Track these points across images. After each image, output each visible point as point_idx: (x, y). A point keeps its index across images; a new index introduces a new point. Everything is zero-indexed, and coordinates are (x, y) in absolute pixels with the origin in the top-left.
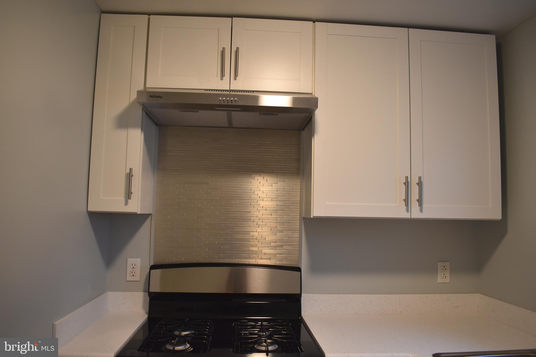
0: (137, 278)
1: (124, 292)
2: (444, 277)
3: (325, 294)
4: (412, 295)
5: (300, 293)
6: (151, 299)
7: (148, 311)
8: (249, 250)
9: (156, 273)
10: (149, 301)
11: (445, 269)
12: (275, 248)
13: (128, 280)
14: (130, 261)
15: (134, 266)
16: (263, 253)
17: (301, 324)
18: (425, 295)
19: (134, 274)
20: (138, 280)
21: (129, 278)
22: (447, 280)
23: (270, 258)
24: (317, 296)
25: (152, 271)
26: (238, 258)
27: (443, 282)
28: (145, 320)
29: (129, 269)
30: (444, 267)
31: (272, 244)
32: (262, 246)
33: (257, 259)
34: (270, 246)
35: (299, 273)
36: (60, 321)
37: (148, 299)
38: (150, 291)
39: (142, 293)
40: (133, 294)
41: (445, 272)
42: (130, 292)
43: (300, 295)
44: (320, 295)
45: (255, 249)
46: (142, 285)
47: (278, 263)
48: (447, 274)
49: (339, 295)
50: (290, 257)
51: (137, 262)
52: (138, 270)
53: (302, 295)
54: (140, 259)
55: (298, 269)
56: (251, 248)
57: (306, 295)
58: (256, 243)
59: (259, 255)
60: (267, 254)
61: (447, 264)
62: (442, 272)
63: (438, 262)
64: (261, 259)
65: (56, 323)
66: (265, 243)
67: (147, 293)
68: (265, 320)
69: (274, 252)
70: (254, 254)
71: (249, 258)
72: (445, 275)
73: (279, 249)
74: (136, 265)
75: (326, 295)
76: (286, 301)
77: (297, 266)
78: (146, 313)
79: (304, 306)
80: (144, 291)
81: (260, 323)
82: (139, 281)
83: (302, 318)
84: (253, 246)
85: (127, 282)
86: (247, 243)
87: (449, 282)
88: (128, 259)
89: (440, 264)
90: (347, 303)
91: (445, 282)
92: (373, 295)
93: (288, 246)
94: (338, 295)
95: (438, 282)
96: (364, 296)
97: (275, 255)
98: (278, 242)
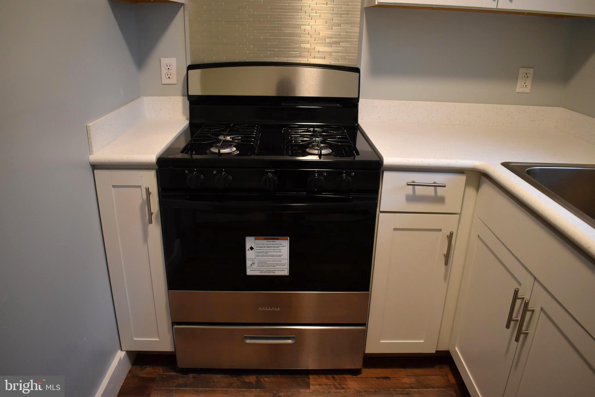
0: (174, 80)
1: (160, 97)
2: (525, 86)
3: (385, 99)
4: (485, 104)
5: (357, 97)
6: (191, 103)
7: (189, 118)
8: (300, 47)
9: (195, 74)
10: (190, 106)
11: (527, 77)
12: (331, 44)
13: (163, 83)
14: (165, 61)
15: (169, 67)
16: (316, 51)
17: (357, 131)
18: (499, 106)
19: (170, 76)
20: (175, 82)
21: (165, 81)
22: (528, 90)
23: (325, 56)
24: (376, 102)
25: (189, 71)
26: (287, 57)
27: (522, 92)
28: (187, 125)
29: (164, 71)
30: (526, 74)
31: (328, 40)
32: (316, 42)
33: (310, 57)
34: (325, 43)
35: (358, 74)
36: (94, 123)
37: (188, 103)
38: (190, 94)
39: (180, 97)
40: (171, 99)
41: (526, 80)
42: (168, 97)
43: (357, 100)
44: (380, 100)
45: (307, 46)
46: (180, 87)
47: (333, 63)
48: (529, 83)
49: (402, 101)
50: (347, 56)
51: (173, 62)
52: (173, 72)
53: (360, 100)
54: (175, 58)
55: (357, 70)
56: (303, 45)
57: (365, 100)
58: (308, 38)
59: (311, 53)
60: (321, 52)
61: (531, 71)
62: (523, 79)
63: (520, 68)
64: (314, 58)
65: (90, 125)
66: (319, 39)
67: (186, 97)
68: (318, 126)
69: (329, 50)
70: (305, 52)
71: (300, 57)
72: (526, 84)
73: (335, 47)
74: (171, 66)
75: (387, 101)
76: (341, 106)
77: (356, 67)
78: (187, 119)
79: (361, 113)
80: (183, 96)
81: (313, 129)
82: (176, 84)
83: (358, 125)
84: (304, 42)
85: (163, 85)
86: (298, 39)
87: (529, 92)
88: (161, 59)
89: (522, 71)
90: (410, 110)
91: (525, 92)
92: (440, 103)
93: (346, 43)
94: (400, 101)
95: (517, 92)
96: (430, 103)
97: (330, 53)
98: (334, 38)
